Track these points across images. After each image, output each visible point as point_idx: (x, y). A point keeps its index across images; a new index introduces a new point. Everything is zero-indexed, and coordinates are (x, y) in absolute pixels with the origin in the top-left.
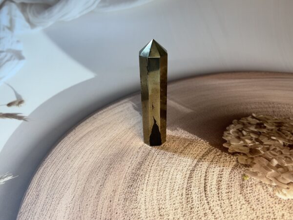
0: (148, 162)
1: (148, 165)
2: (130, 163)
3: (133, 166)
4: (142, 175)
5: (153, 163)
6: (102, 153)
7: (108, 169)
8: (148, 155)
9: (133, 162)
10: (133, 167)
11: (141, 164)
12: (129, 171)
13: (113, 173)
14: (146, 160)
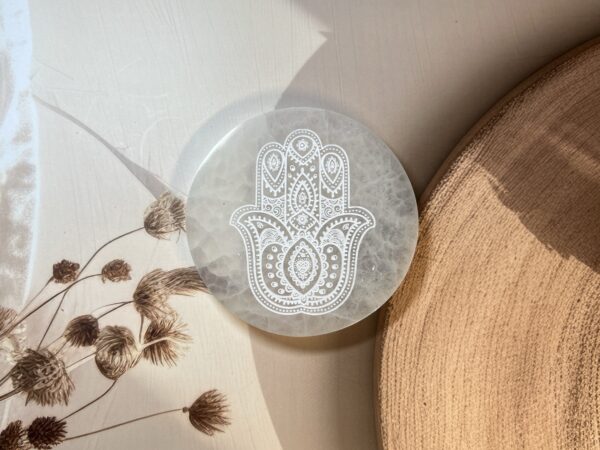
0: (587, 387)
1: (590, 395)
2: (552, 395)
3: (562, 402)
4: (585, 423)
5: (597, 389)
6: (489, 378)
7: (518, 419)
8: (582, 366)
9: (558, 392)
10: (561, 405)
11: (575, 394)
12: (558, 418)
13: (531, 428)
14: (580, 380)
